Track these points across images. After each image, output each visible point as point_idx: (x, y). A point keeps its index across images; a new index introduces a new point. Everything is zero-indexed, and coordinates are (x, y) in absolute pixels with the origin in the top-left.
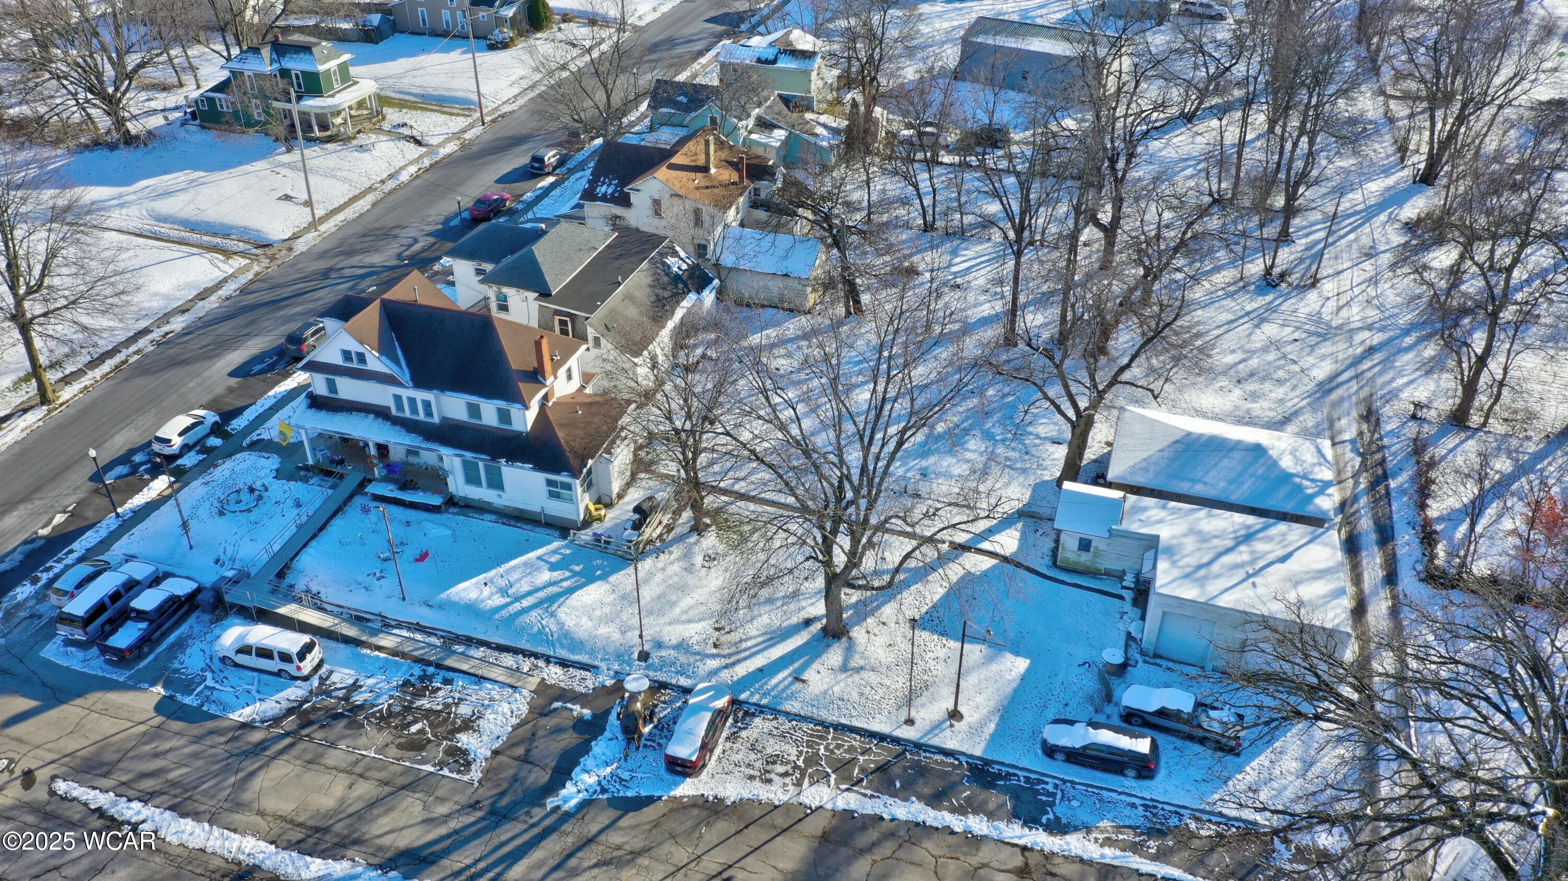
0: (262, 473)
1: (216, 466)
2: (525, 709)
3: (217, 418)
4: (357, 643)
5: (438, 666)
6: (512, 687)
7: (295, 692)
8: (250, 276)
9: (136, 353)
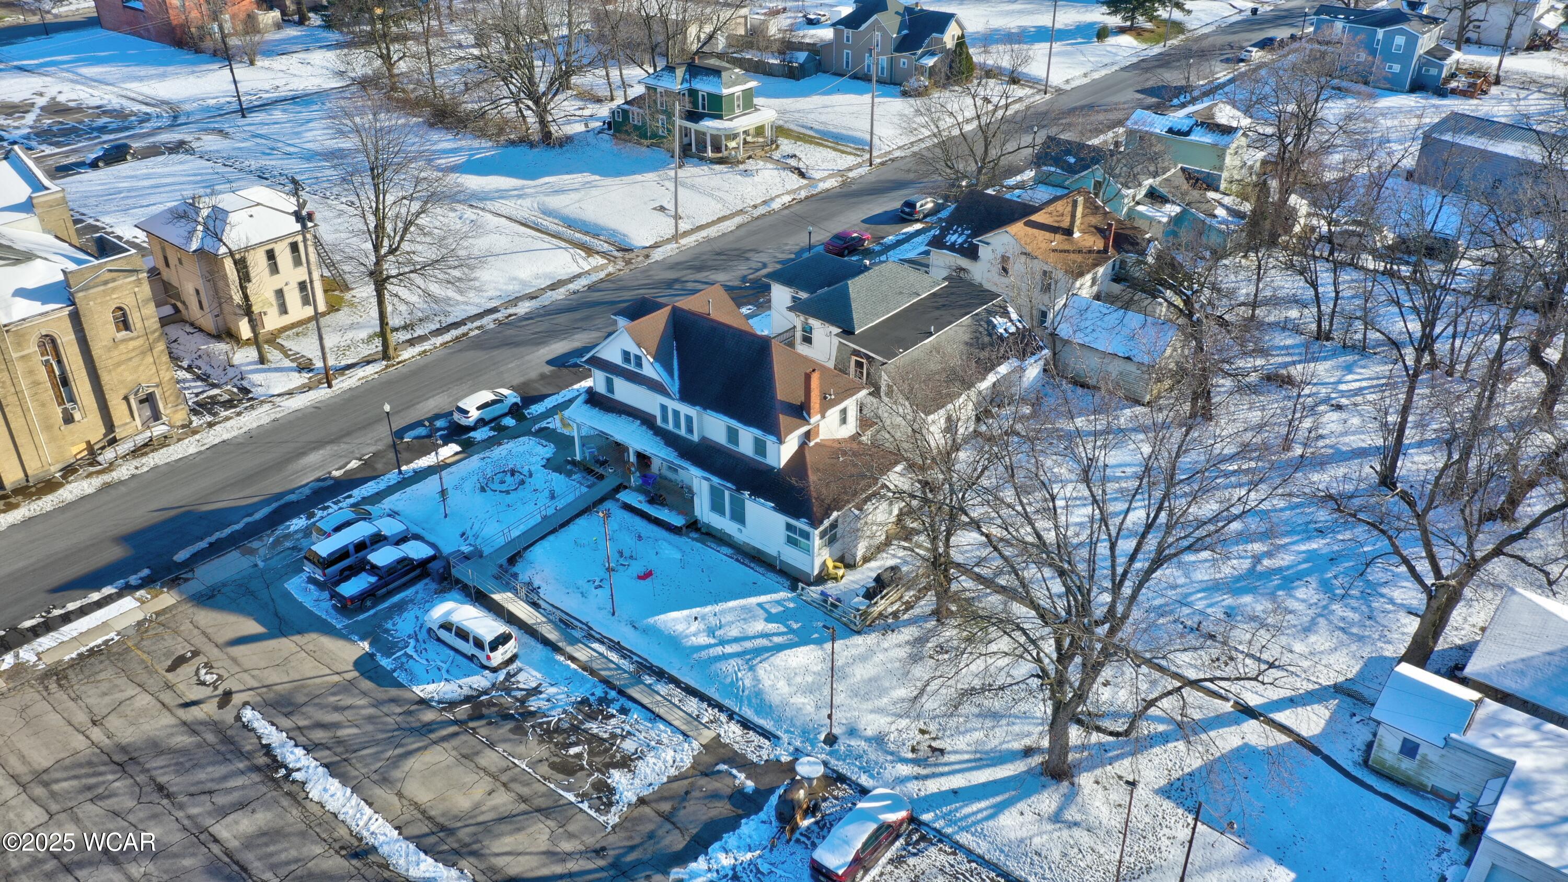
0: (534, 460)
1: (500, 444)
2: (688, 762)
3: (518, 400)
4: (556, 648)
5: (621, 692)
6: (685, 734)
7: (480, 681)
8: (602, 275)
9: (478, 328)
